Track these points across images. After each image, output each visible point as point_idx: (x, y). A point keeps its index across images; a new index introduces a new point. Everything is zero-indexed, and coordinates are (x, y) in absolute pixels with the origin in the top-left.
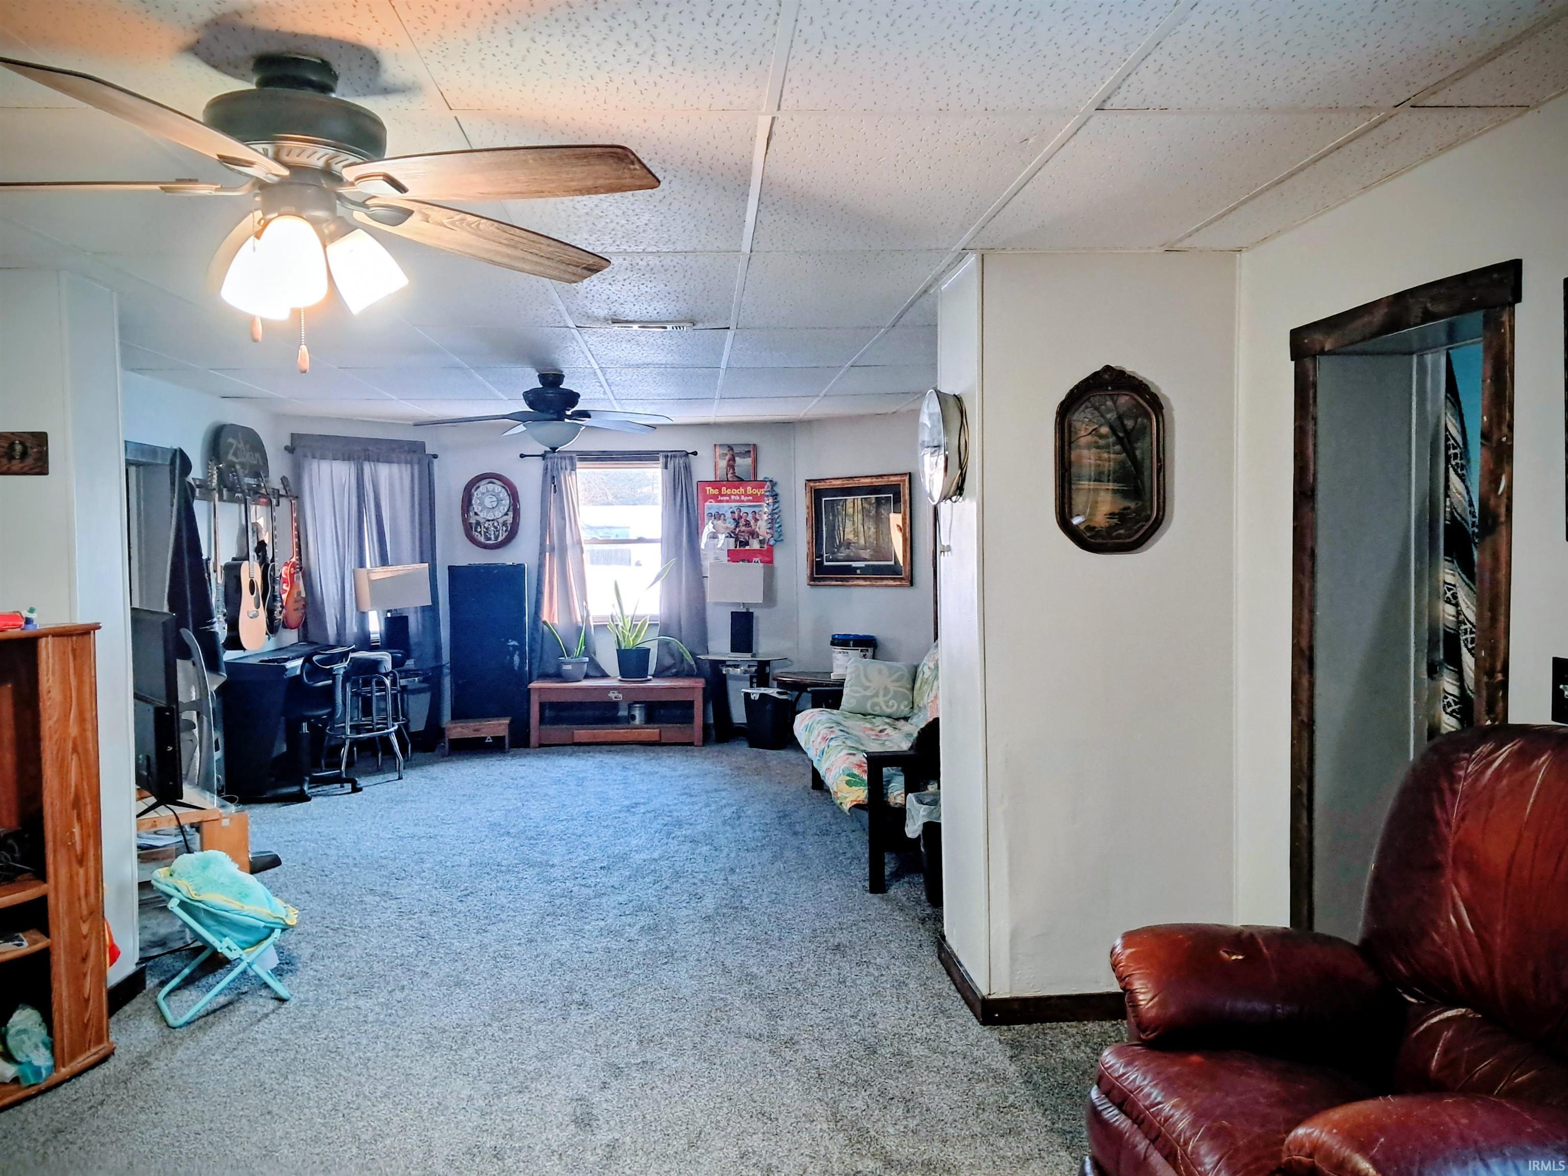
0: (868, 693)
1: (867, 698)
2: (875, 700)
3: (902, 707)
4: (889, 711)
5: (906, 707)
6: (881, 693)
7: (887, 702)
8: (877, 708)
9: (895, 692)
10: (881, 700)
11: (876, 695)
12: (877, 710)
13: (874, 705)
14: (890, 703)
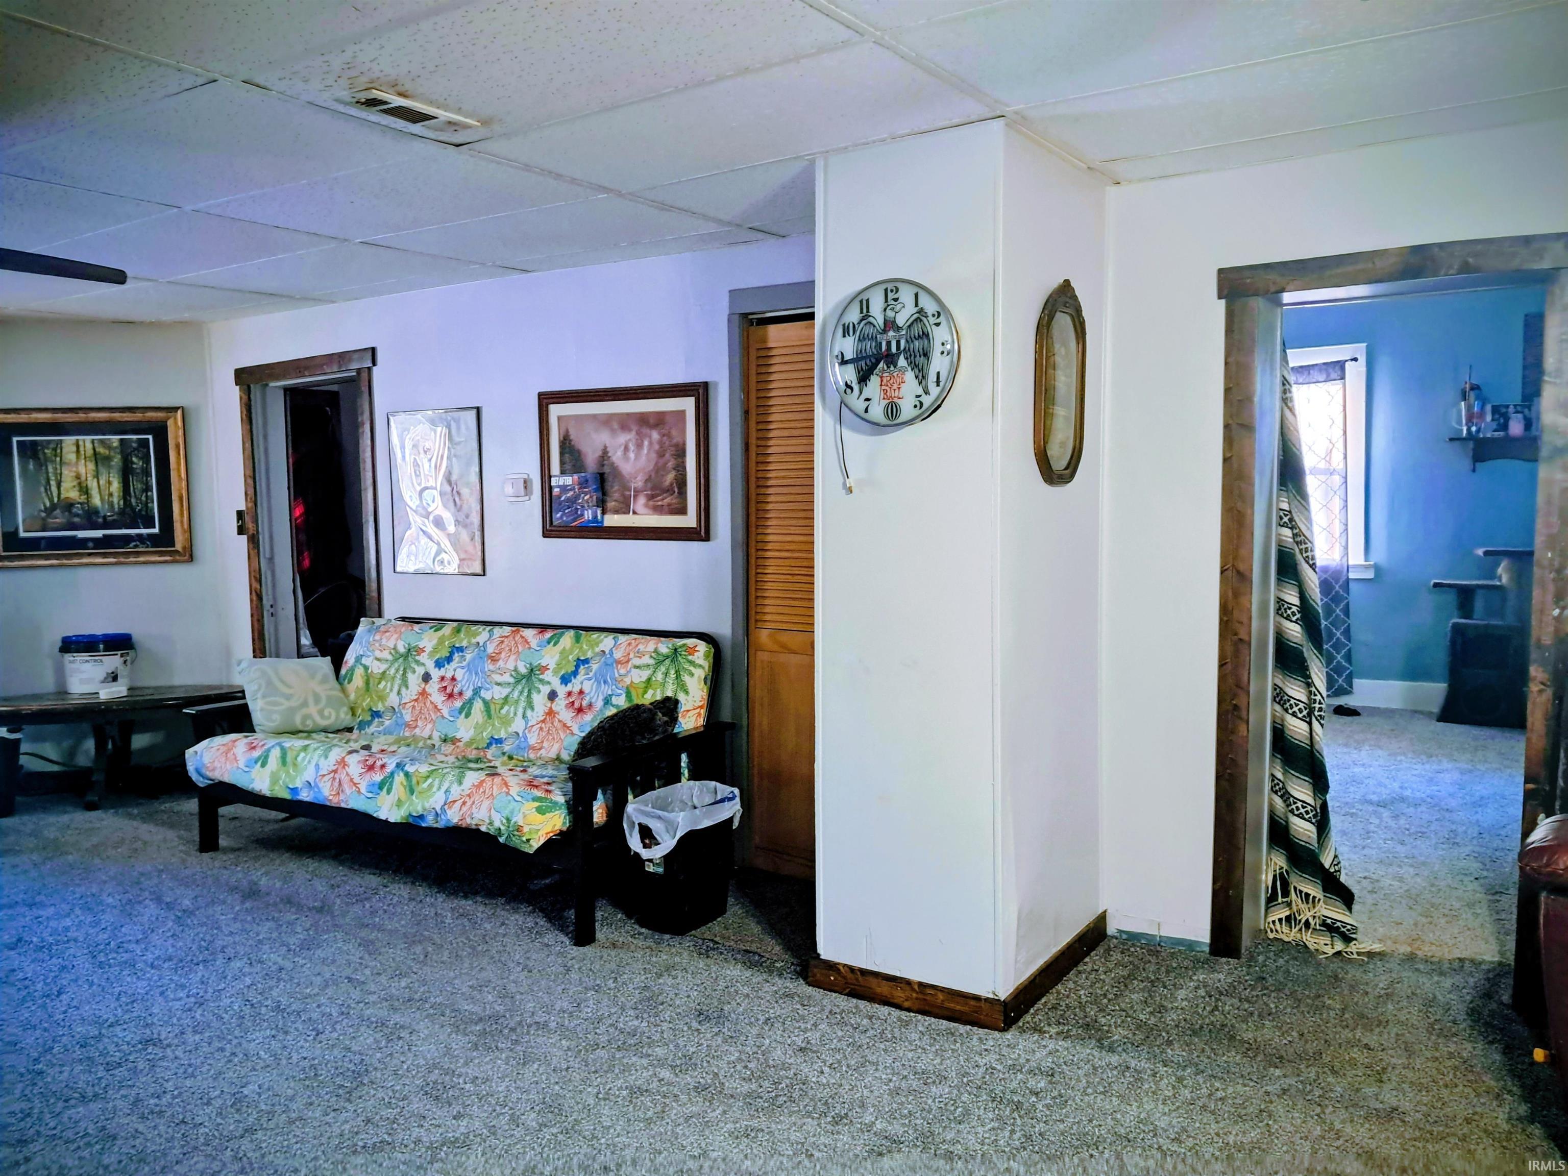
0: (294, 703)
1: (292, 711)
2: (305, 711)
3: (342, 715)
4: (323, 723)
5: (347, 714)
6: (311, 701)
7: (321, 712)
8: (309, 722)
9: (329, 698)
10: (312, 710)
11: (305, 704)
12: (310, 725)
13: (306, 717)
14: (326, 713)
